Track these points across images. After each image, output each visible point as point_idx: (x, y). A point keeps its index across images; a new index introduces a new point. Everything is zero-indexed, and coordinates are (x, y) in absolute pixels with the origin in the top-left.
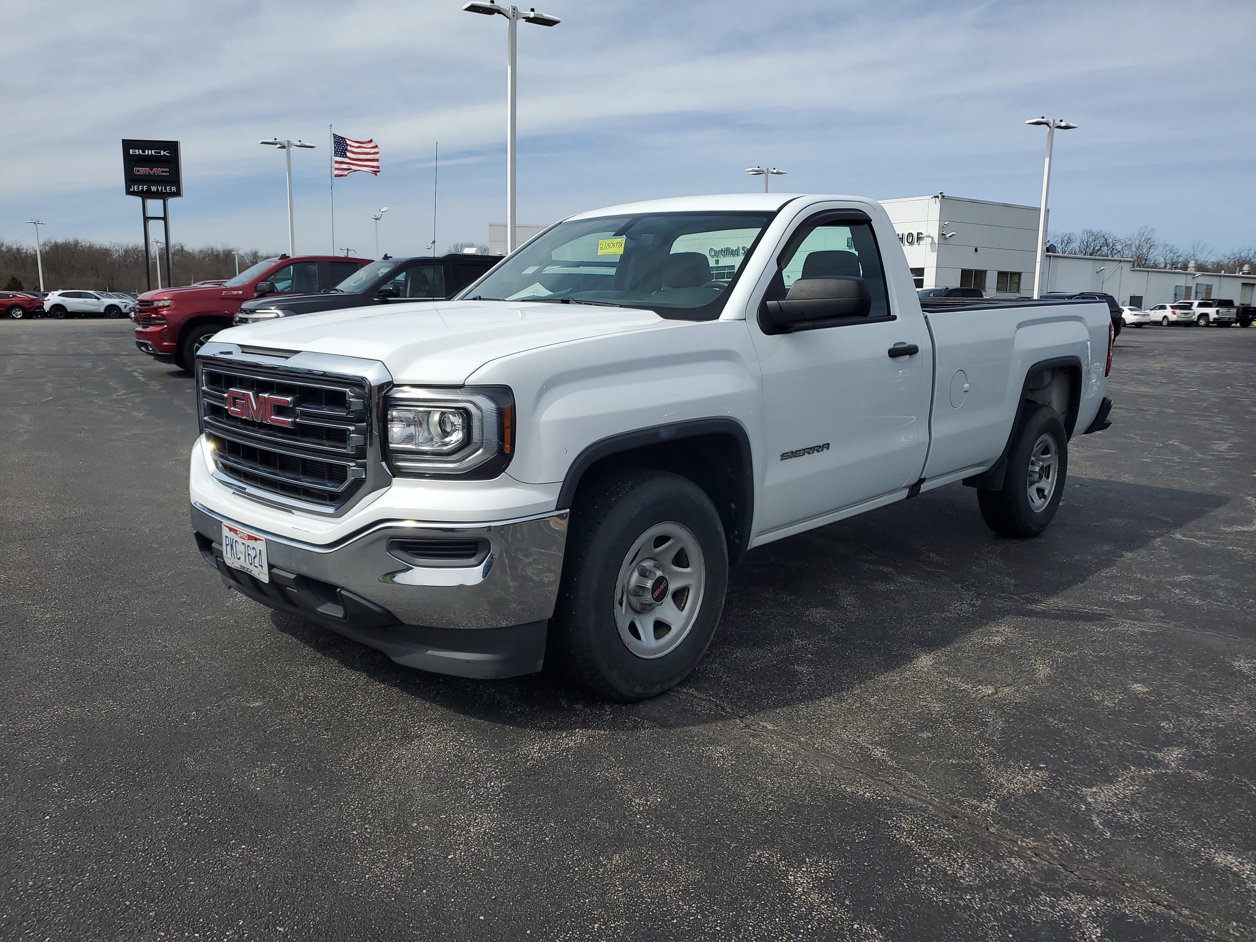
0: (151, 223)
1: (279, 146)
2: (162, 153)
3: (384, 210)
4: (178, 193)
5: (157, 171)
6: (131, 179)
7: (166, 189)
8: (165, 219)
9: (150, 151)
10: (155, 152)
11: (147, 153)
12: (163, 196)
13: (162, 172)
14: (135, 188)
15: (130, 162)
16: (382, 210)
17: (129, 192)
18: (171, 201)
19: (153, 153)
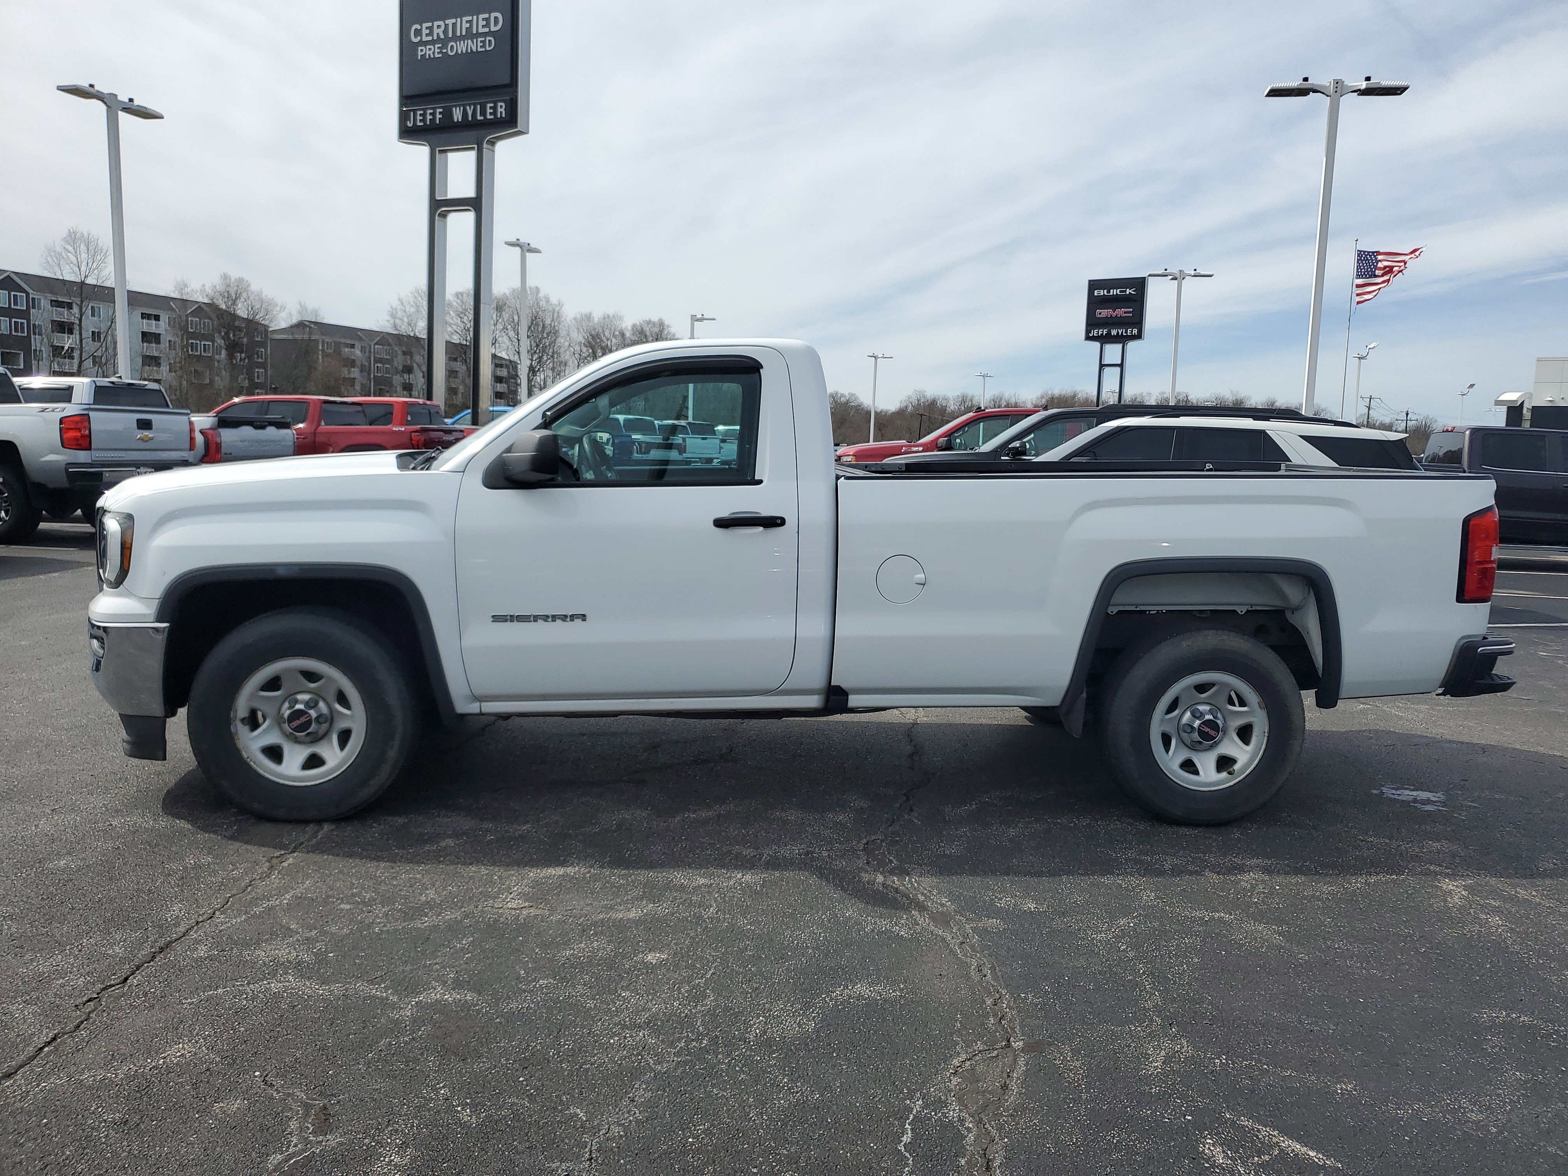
0: (1107, 370)
1: (1171, 277)
2: (1128, 291)
3: (1371, 346)
4: (1139, 336)
5: (1120, 312)
6: (1092, 322)
7: (1126, 332)
8: (1121, 365)
9: (1115, 290)
10: (1120, 292)
11: (1111, 293)
12: (1122, 340)
13: (1125, 313)
14: (1095, 333)
15: (1094, 303)
16: (1369, 347)
17: (1088, 338)
18: (1131, 345)
19: (1118, 293)
